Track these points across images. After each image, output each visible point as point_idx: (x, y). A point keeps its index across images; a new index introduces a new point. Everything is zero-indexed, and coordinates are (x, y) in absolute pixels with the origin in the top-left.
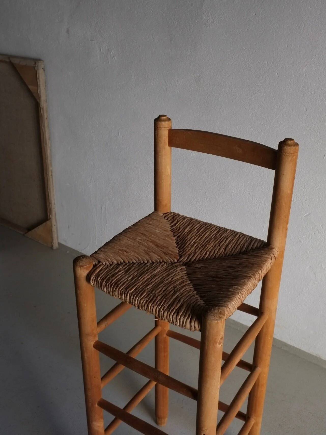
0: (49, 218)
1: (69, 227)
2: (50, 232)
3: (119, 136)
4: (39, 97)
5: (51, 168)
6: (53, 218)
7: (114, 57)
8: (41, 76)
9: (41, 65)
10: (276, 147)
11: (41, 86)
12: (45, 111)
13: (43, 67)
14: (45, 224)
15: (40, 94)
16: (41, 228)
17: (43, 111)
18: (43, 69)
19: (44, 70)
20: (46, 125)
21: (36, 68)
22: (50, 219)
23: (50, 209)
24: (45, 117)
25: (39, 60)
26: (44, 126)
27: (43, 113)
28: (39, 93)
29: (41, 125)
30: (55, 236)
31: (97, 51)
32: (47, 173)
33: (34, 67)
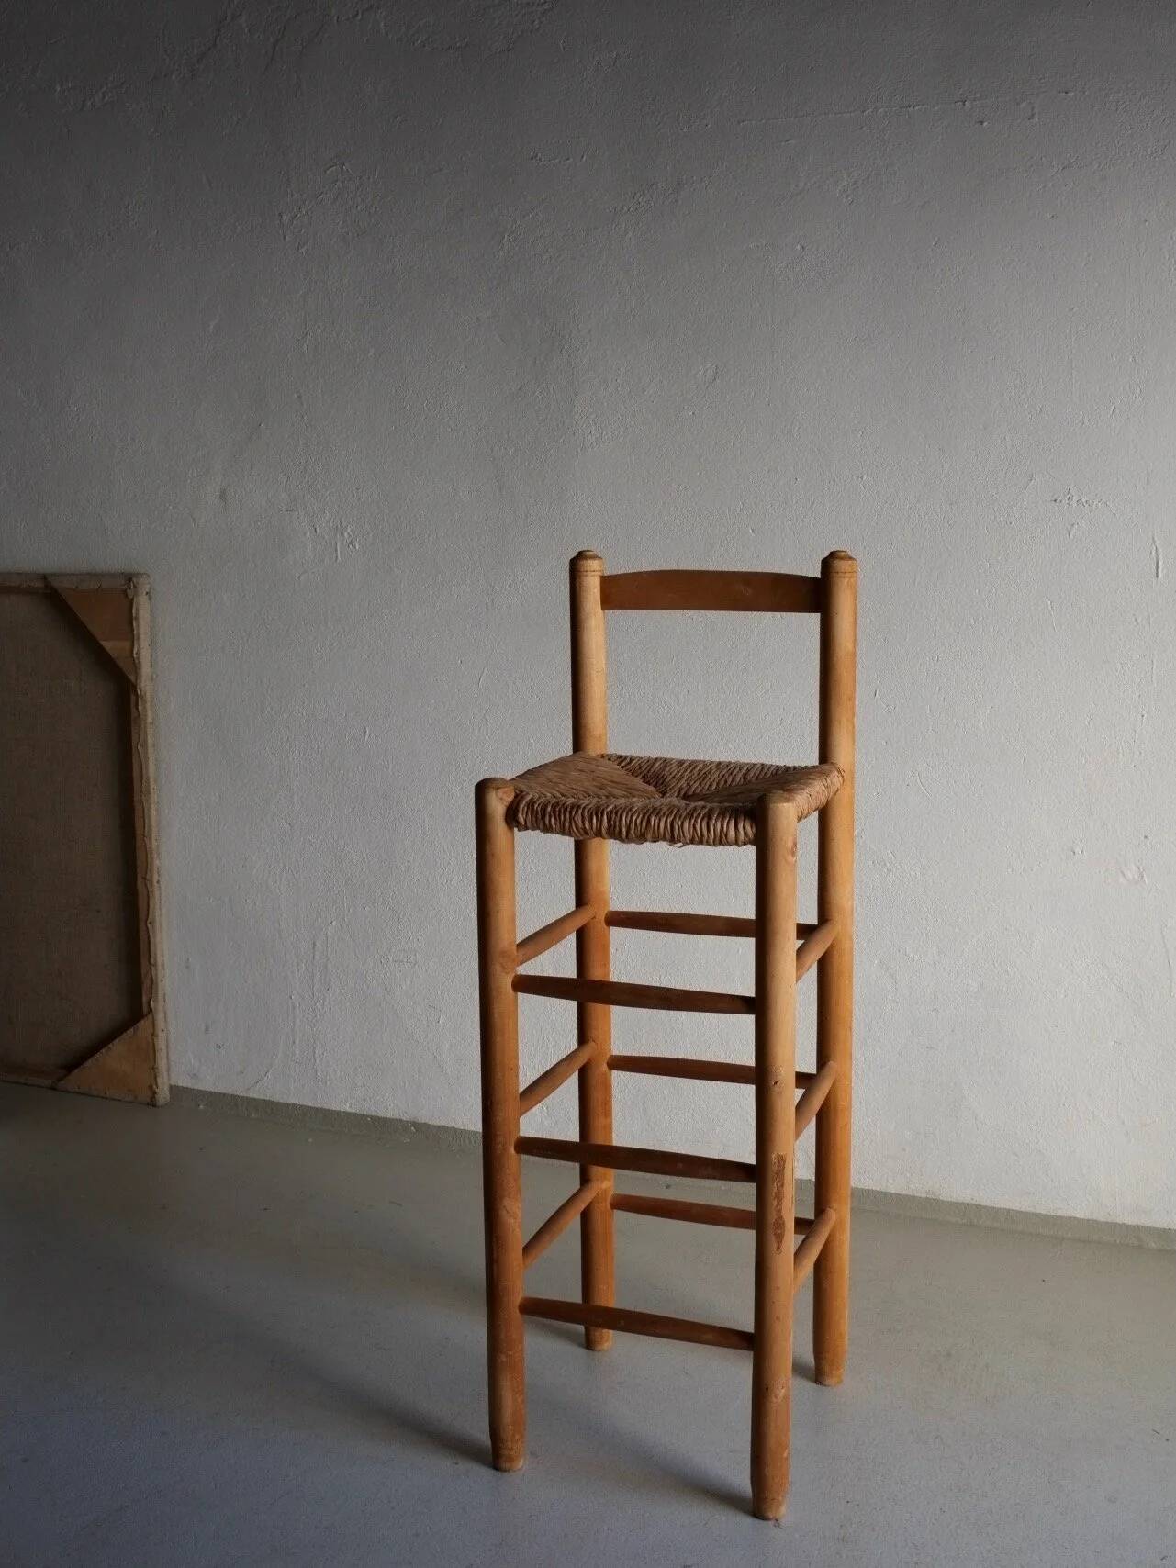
0: (145, 1009)
1: (207, 1029)
2: (148, 1054)
3: (367, 737)
4: (136, 667)
5: (157, 862)
6: (159, 1007)
7: (351, 543)
8: (142, 612)
9: (144, 587)
10: (816, 573)
11: (142, 637)
12: (148, 705)
13: (147, 590)
14: (130, 1032)
15: (138, 658)
16: (117, 1047)
17: (144, 702)
18: (147, 593)
19: (150, 599)
20: (150, 741)
21: (130, 594)
22: (150, 1010)
23: (153, 982)
24: (149, 720)
25: (138, 575)
26: (145, 745)
27: (145, 708)
28: (135, 656)
29: (134, 744)
30: (162, 1064)
31: (305, 534)
32: (148, 877)
33: (125, 592)
